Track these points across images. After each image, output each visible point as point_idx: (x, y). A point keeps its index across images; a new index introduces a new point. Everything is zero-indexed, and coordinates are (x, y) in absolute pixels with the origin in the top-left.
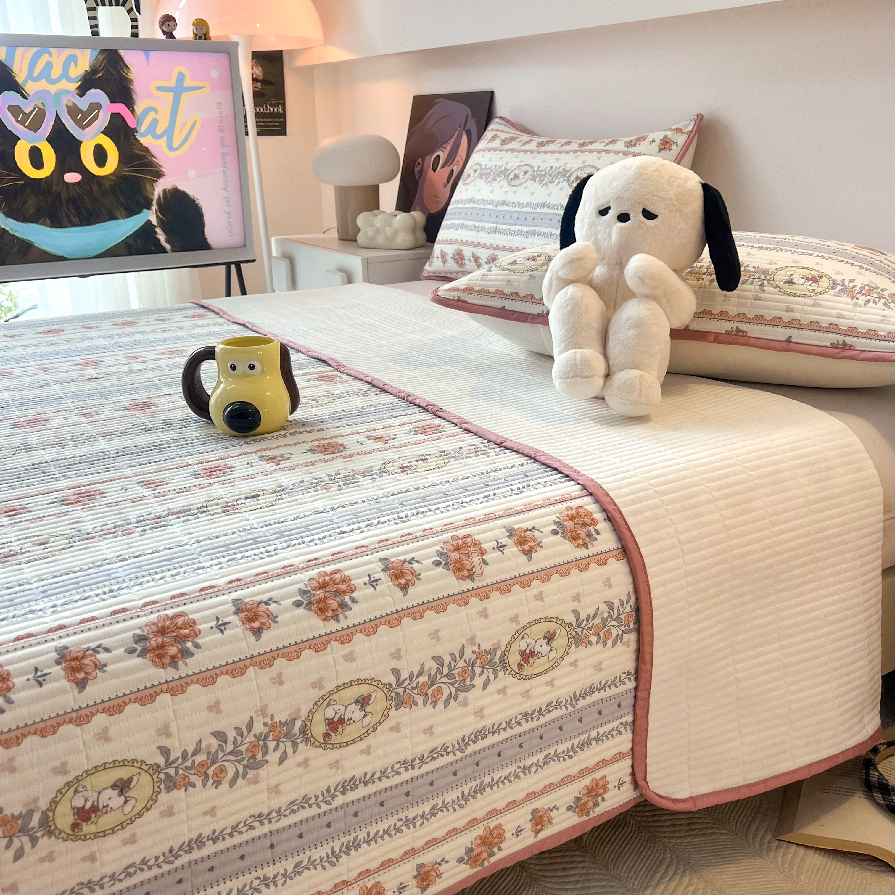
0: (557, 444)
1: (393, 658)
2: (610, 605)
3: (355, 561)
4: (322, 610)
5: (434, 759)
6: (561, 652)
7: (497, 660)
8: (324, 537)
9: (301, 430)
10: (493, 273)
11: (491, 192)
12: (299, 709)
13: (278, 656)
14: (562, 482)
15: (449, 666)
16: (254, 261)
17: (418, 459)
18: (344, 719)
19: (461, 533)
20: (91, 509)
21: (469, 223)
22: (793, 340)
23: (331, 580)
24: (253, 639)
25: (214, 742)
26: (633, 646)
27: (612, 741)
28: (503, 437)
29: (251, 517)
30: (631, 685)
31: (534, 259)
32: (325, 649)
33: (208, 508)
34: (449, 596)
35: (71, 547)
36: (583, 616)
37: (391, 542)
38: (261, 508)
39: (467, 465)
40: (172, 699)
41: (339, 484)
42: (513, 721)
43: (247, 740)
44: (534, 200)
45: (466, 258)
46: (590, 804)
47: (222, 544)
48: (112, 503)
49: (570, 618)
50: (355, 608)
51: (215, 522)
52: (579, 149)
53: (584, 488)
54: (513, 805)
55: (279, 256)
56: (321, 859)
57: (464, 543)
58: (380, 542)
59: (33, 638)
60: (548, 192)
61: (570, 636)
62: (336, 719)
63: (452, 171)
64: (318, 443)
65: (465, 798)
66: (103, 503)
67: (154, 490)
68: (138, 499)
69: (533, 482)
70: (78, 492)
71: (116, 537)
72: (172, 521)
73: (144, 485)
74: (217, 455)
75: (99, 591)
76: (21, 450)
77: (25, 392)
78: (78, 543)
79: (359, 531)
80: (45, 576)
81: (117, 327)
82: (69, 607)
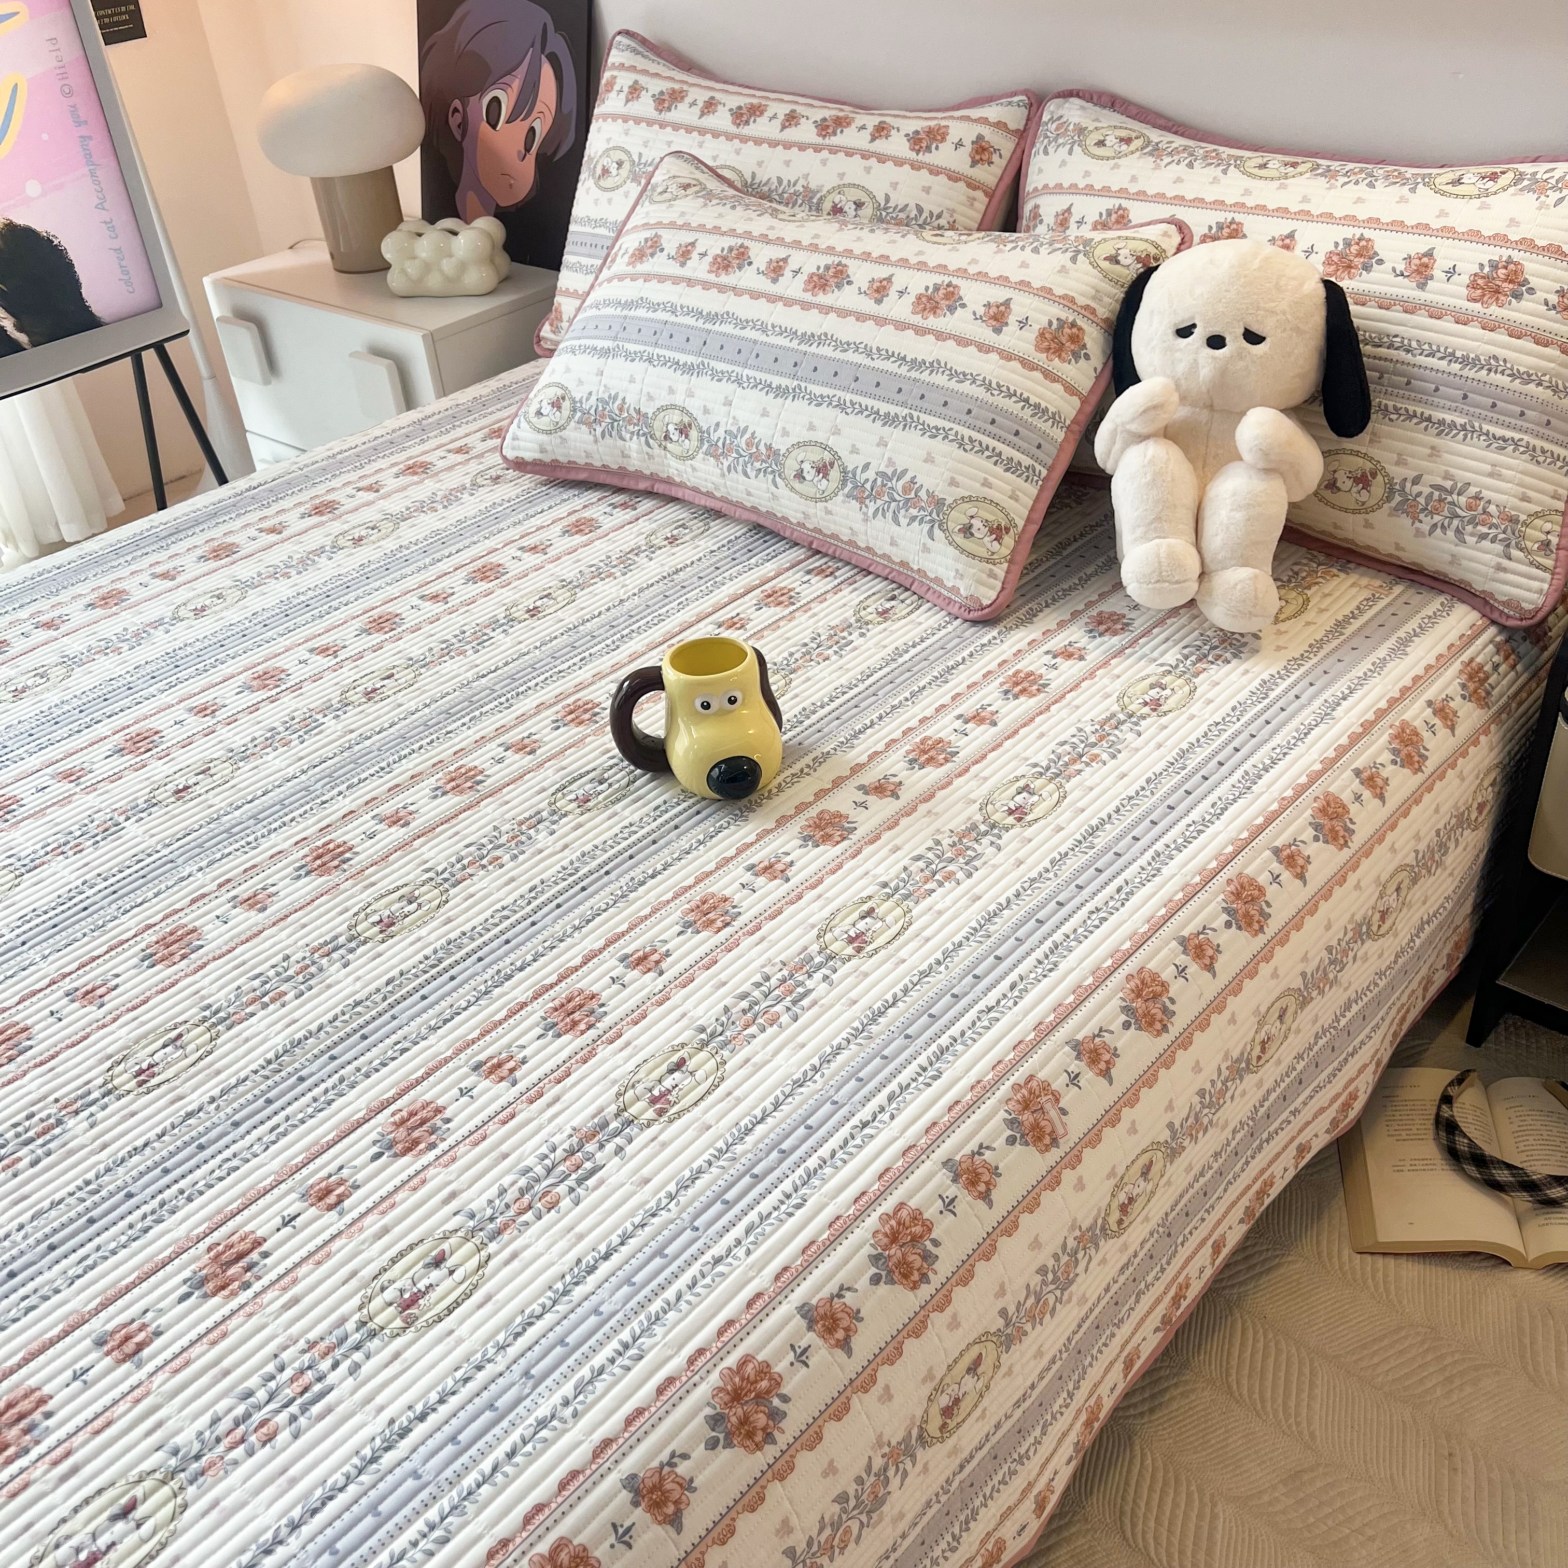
1: (998, 1298)
3: (912, 1179)
4: (906, 1276)
5: (1043, 1378)
6: (1157, 1179)
7: (1098, 1231)
8: (846, 1142)
12: (914, 1417)
13: (879, 1365)
16: (184, 334)
20: (449, 1158)
23: (899, 1223)
24: (840, 1355)
32: (926, 1327)
33: (633, 1111)
34: (1038, 1182)
36: (1177, 1126)
37: (941, 1126)
40: (782, 1487)
41: (785, 1003)
42: (1111, 1283)
43: (868, 1484)
47: (709, 1194)
48: (471, 1133)
49: (1166, 1135)
50: (941, 1253)
54: (1109, 1368)
57: (1030, 1093)
58: (927, 1131)
59: (581, 1478)
61: (1165, 1155)
62: (951, 1404)
63: (532, 131)
64: (685, 902)
65: (1070, 1395)
66: (457, 1136)
67: (514, 1084)
68: (506, 1115)
69: (1058, 936)
70: (397, 1117)
71: (539, 1218)
72: (598, 1155)
73: (490, 1073)
74: (549, 969)
75: (608, 1351)
76: (214, 1025)
77: (90, 854)
78: (493, 1247)
79: (886, 1117)
80: (501, 1337)
81: (99, 612)
82: (591, 1398)
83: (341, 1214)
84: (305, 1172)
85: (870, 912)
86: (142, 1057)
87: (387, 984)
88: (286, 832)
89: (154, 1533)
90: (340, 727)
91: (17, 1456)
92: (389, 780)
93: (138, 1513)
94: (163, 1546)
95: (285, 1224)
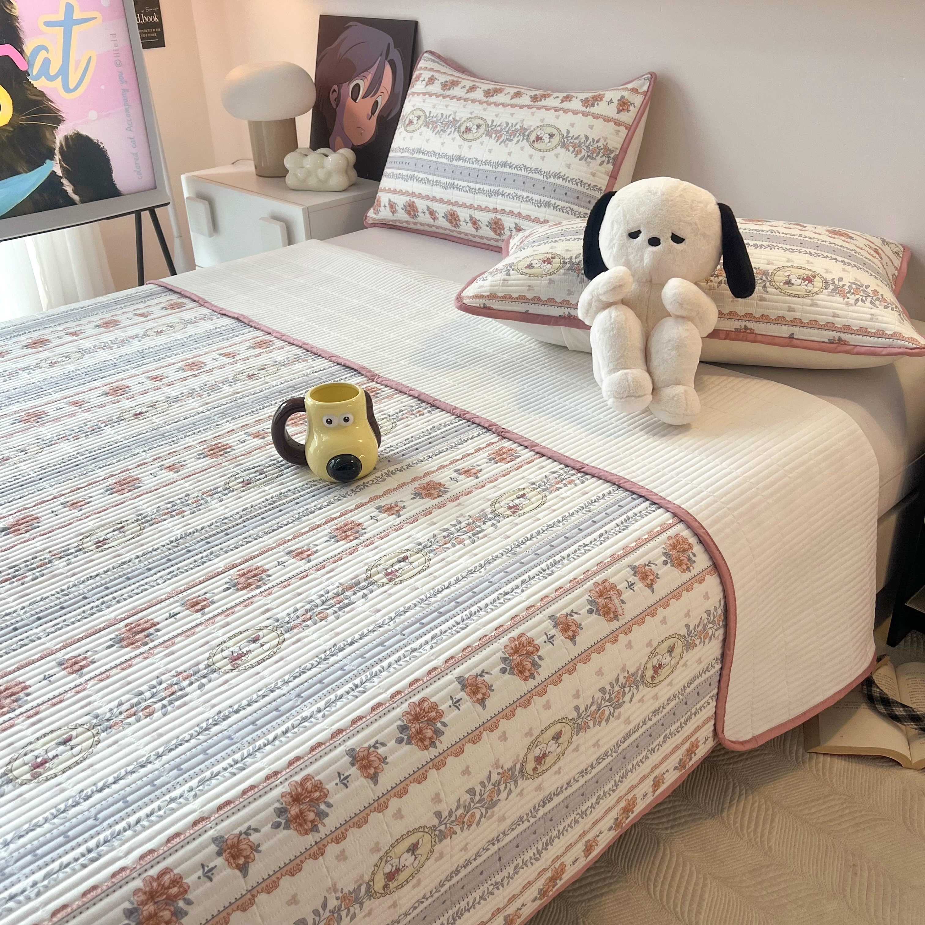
1: (574, 698)
2: (708, 612)
3: (531, 622)
4: (521, 672)
5: (600, 763)
6: (678, 658)
7: (638, 678)
8: (494, 601)
9: (392, 469)
10: (513, 277)
11: (443, 144)
12: (518, 756)
13: (501, 718)
14: (654, 511)
15: (609, 693)
16: (168, 204)
17: (517, 495)
18: (546, 754)
19: (598, 578)
20: (268, 592)
21: (421, 175)
22: (795, 336)
23: (520, 644)
24: (479, 707)
25: (468, 797)
26: (721, 638)
27: (704, 711)
28: (579, 462)
29: (418, 584)
30: (718, 667)
31: (548, 261)
32: (530, 704)
33: (375, 578)
34: (604, 638)
35: (284, 640)
36: (692, 627)
37: (551, 598)
38: (419, 573)
39: (563, 499)
40: (438, 773)
41: (469, 535)
42: (647, 719)
43: (488, 789)
44: (494, 158)
45: (420, 210)
46: (688, 760)
47: (413, 619)
48: (282, 582)
49: (684, 632)
50: (542, 663)
51: (391, 595)
52: (532, 104)
53: (675, 515)
54: (643, 779)
56: (531, 858)
57: (604, 588)
58: (542, 600)
59: (323, 747)
60: (507, 150)
61: (683, 645)
62: (541, 755)
63: (376, 102)
64: (417, 484)
65: (616, 785)
66: (274, 583)
67: (309, 561)
68: (303, 575)
69: (630, 514)
70: (241, 572)
71: (315, 624)
72: (353, 597)
73: (296, 556)
74: (336, 510)
75: (346, 688)
76: (143, 523)
77: (83, 441)
78: (287, 635)
79: (519, 590)
80: (286, 678)
81: (102, 330)
82: (333, 709)
83: (203, 615)
84: (185, 594)
85: (523, 496)
86: (101, 535)
87: (243, 510)
88: (195, 437)
89: (80, 752)
90: (231, 390)
91: (8, 712)
92: (256, 417)
93: (72, 743)
94: (85, 759)
95: (171, 617)
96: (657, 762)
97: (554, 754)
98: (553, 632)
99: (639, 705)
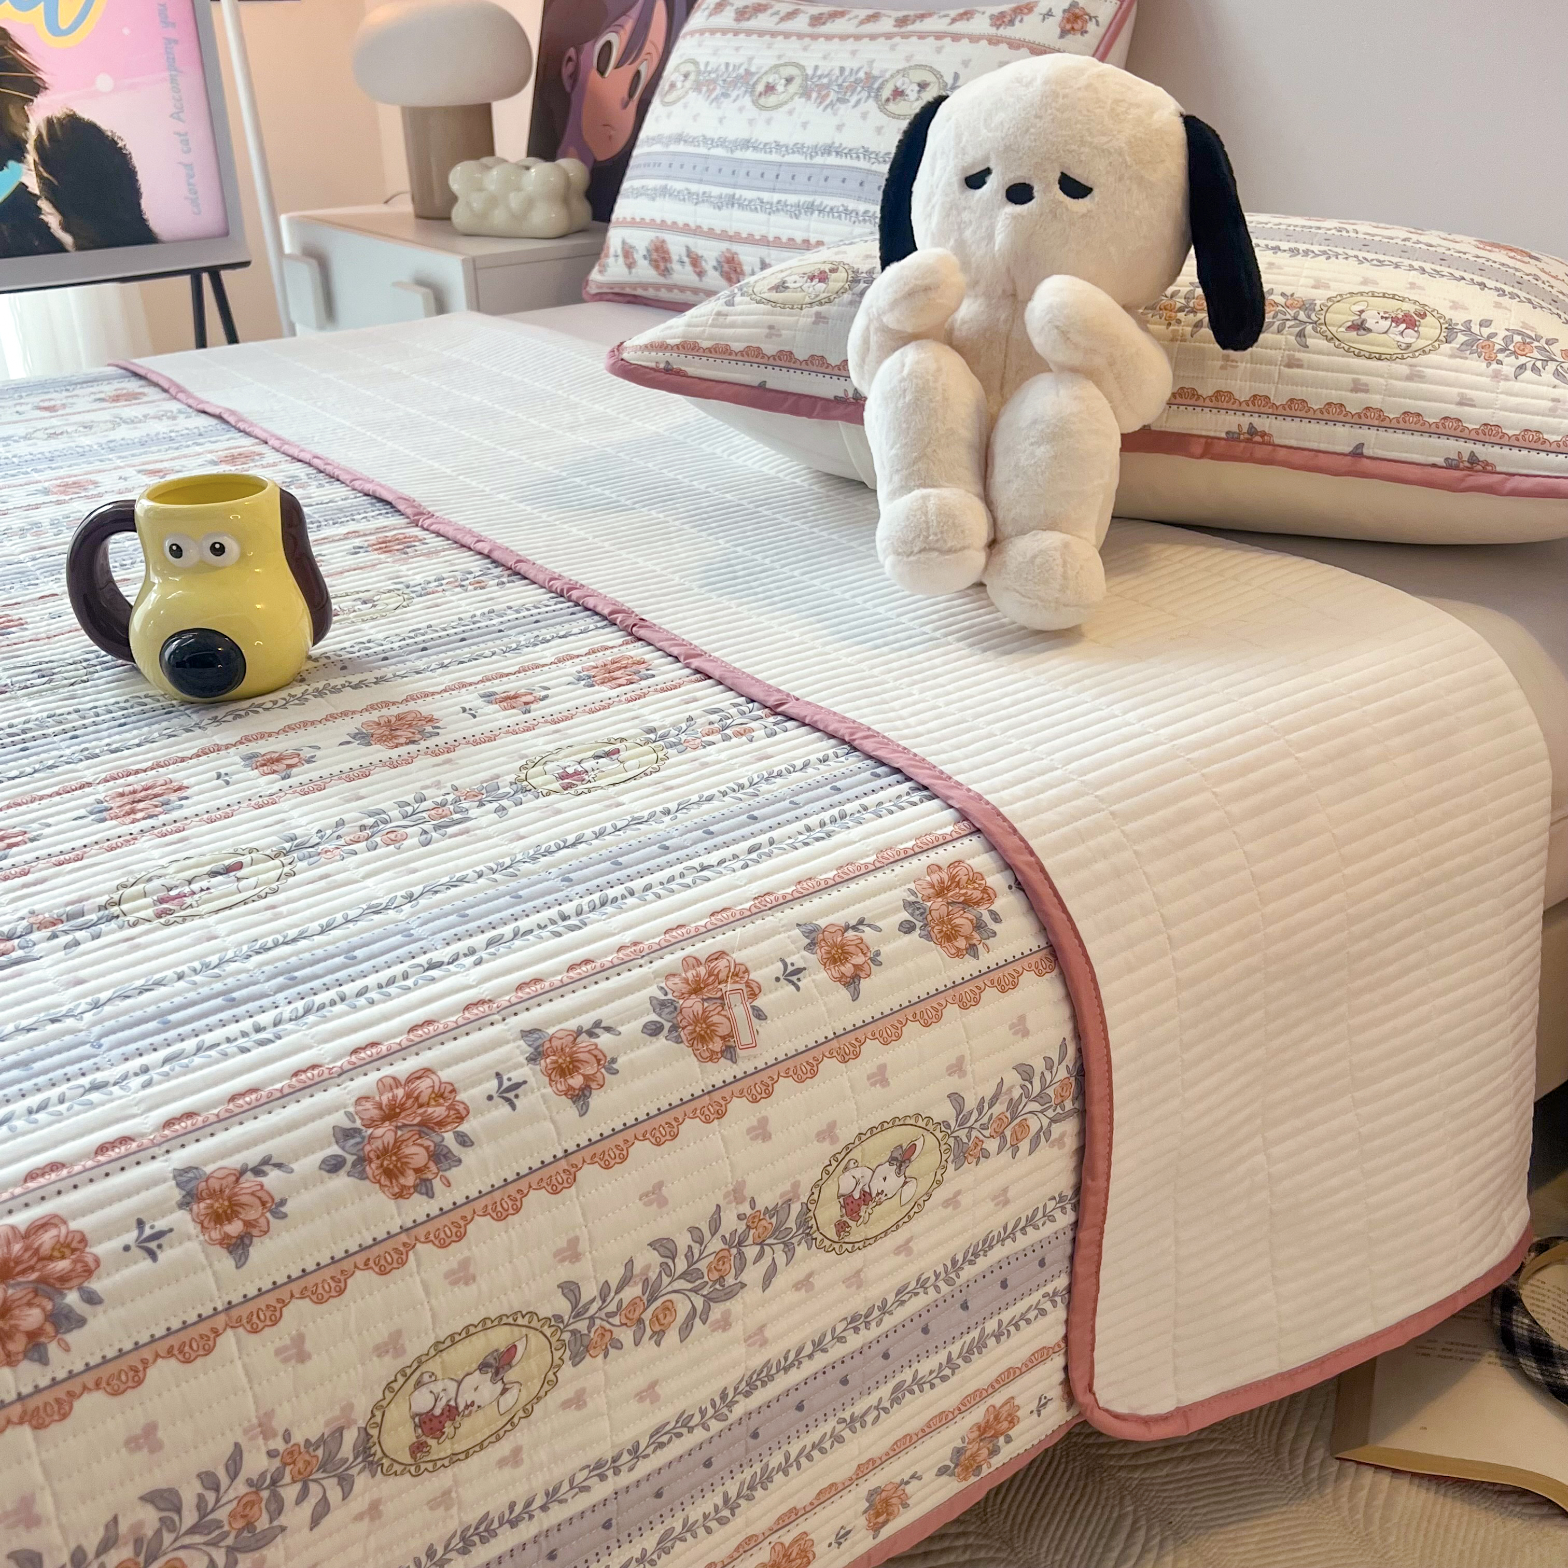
0: (896, 704)
1: (562, 1261)
2: (1026, 1072)
3: (463, 1042)
4: (390, 1174)
5: (661, 1445)
6: (925, 1183)
7: (791, 1223)
8: (391, 981)
9: (339, 682)
10: (738, 308)
11: (721, 121)
12: (348, 1408)
13: (292, 1296)
14: (914, 804)
15: (688, 1255)
16: (246, 264)
17: (599, 751)
18: (457, 1408)
19: (702, 948)
21: (678, 185)
22: (1366, 451)
23: (408, 1096)
24: (226, 1262)
25: (150, 1516)
26: (1071, 1143)
27: (1027, 1331)
28: (779, 691)
29: (222, 929)
30: (1065, 1219)
31: (823, 277)
32: (403, 1263)
33: (124, 907)
34: (683, 1103)
36: (971, 1103)
37: (546, 985)
38: (245, 902)
39: (705, 765)
40: (36, 1439)
41: (425, 826)
42: (829, 1337)
43: (231, 1494)
44: (810, 138)
45: (675, 258)
46: (984, 1452)
47: (151, 1010)
49: (945, 1112)
50: (468, 1156)
51: (138, 947)
52: (896, 30)
53: (964, 816)
54: (831, 1492)
55: (297, 252)
57: (710, 974)
58: (521, 987)
60: (835, 121)
61: (943, 1147)
62: (437, 1412)
63: (638, 74)
64: (375, 716)
65: (731, 1505)
69: (851, 807)
72: (40, 946)
79: (470, 961)
96: (876, 1451)
97: (492, 1411)
98: (524, 1072)
99: (793, 1297)
